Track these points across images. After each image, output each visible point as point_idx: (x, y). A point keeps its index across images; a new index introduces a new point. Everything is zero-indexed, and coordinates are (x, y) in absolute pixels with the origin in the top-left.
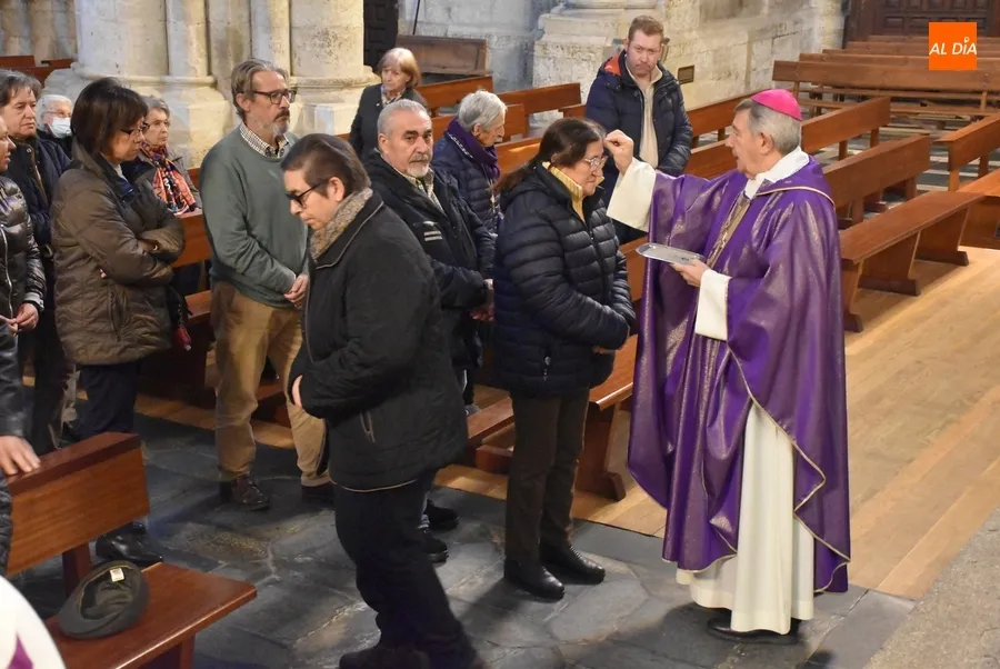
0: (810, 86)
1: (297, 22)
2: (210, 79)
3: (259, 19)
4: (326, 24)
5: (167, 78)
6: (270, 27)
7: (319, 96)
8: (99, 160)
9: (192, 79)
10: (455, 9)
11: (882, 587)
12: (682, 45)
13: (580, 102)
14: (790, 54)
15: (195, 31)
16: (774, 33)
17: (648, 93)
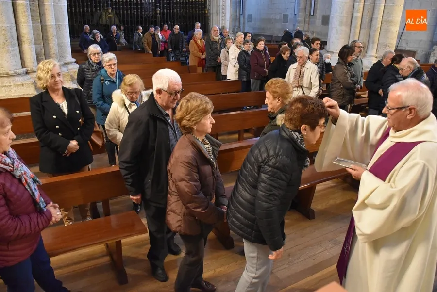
1: (380, 41)
3: (371, 41)
4: (387, 42)
6: (373, 43)
8: (344, 62)
10: (409, 43)
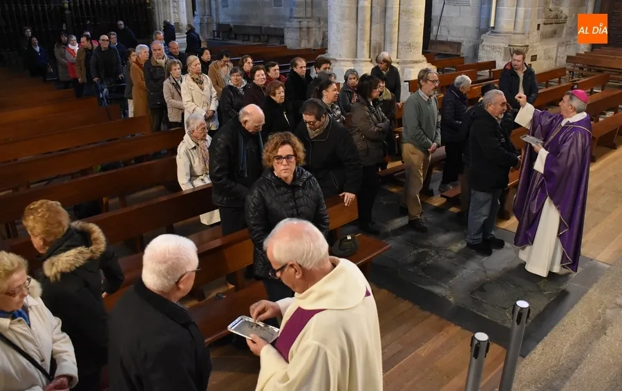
0: (579, 65)
1: (400, 41)
2: (370, 59)
3: (387, 40)
4: (410, 41)
5: (356, 59)
6: (391, 42)
7: (405, 66)
9: (364, 59)
10: (451, 31)
11: (598, 258)
12: (533, 47)
13: (495, 68)
14: (572, 53)
15: (366, 44)
16: (566, 44)
17: (521, 76)
